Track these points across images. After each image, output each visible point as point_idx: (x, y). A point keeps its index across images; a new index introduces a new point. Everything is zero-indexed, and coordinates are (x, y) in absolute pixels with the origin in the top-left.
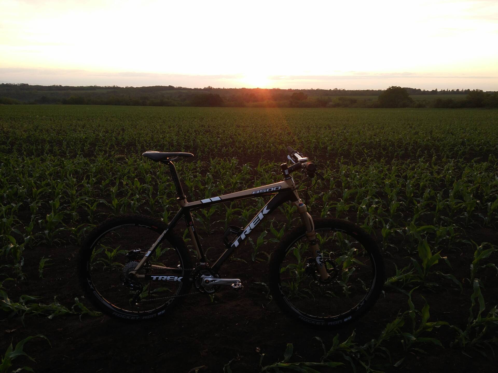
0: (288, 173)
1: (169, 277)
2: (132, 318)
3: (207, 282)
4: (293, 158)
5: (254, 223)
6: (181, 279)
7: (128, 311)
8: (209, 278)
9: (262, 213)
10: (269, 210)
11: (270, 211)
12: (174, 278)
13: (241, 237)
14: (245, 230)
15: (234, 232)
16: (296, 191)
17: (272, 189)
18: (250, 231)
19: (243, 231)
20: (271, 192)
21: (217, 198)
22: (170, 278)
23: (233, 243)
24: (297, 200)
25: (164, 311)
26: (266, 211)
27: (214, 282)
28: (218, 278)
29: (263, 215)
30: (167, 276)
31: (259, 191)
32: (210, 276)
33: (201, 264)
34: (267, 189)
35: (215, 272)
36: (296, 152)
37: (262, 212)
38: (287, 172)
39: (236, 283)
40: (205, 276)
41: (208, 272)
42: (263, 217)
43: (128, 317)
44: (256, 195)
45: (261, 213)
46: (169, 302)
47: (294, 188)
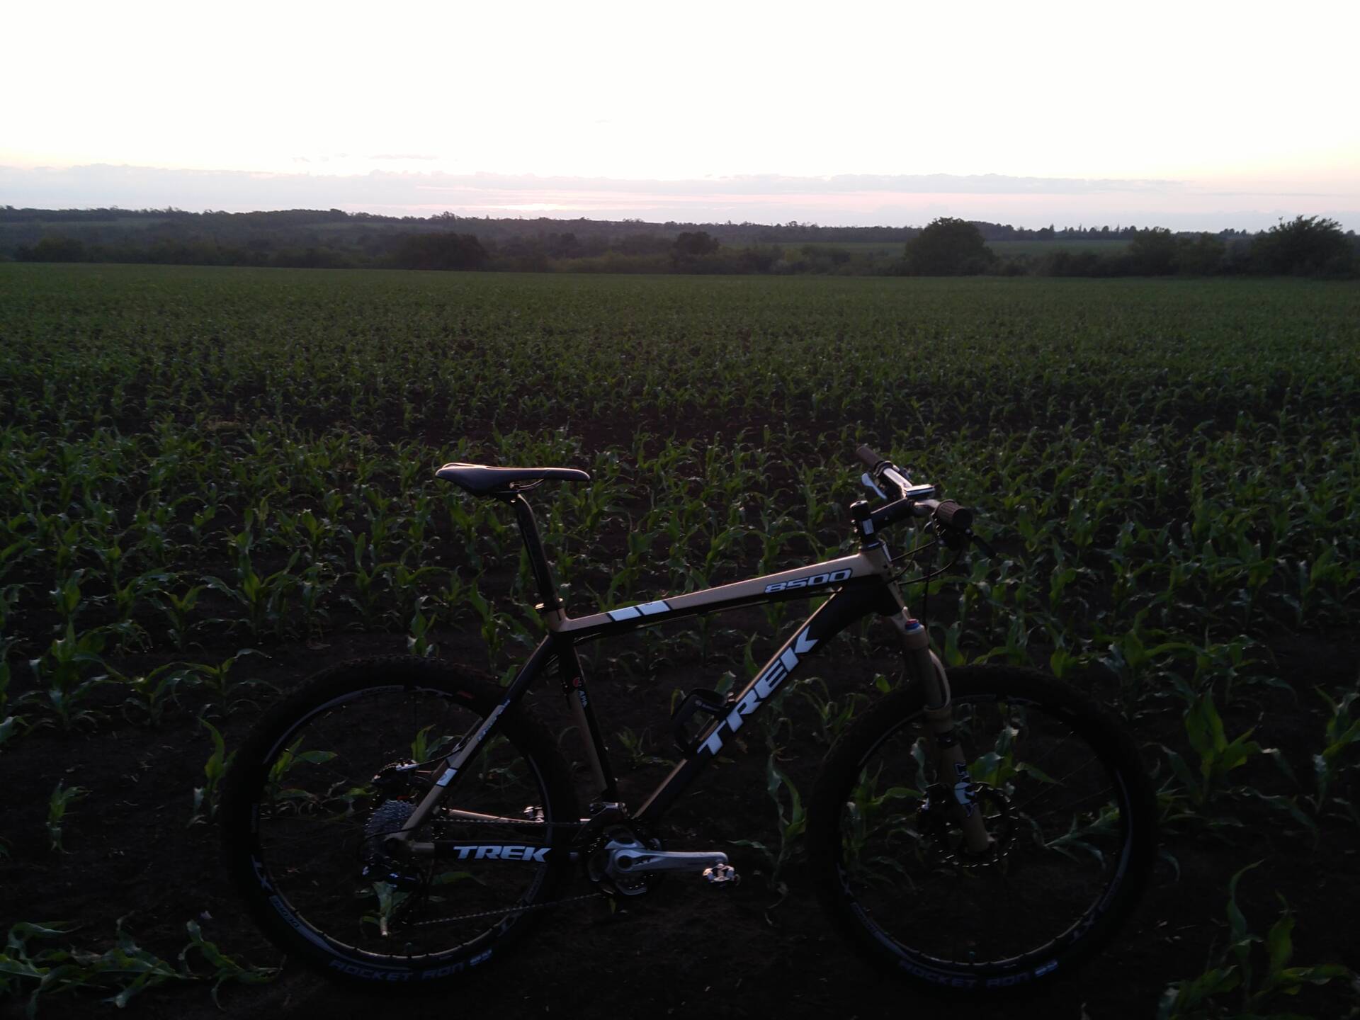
0: (873, 531)
1: (507, 851)
2: (390, 977)
3: (626, 861)
4: (877, 482)
5: (767, 679)
6: (545, 856)
7: (376, 955)
8: (632, 851)
9: (794, 649)
10: (815, 641)
11: (817, 643)
12: (523, 851)
13: (727, 725)
14: (740, 700)
15: (708, 707)
16: (895, 584)
17: (825, 578)
18: (758, 703)
19: (735, 704)
20: (819, 588)
21: (656, 606)
22: (513, 850)
23: (703, 741)
24: (900, 610)
25: (490, 952)
26: (804, 645)
27: (646, 862)
28: (657, 850)
29: (798, 655)
30: (503, 845)
31: (785, 584)
32: (632, 842)
33: (608, 807)
34: (809, 577)
35: (648, 833)
36: (890, 466)
37: (793, 645)
38: (868, 527)
39: (716, 864)
40: (618, 844)
41: (628, 830)
42: (795, 661)
43: (377, 975)
44: (776, 596)
45: (790, 649)
46: (504, 927)
47: (890, 574)
